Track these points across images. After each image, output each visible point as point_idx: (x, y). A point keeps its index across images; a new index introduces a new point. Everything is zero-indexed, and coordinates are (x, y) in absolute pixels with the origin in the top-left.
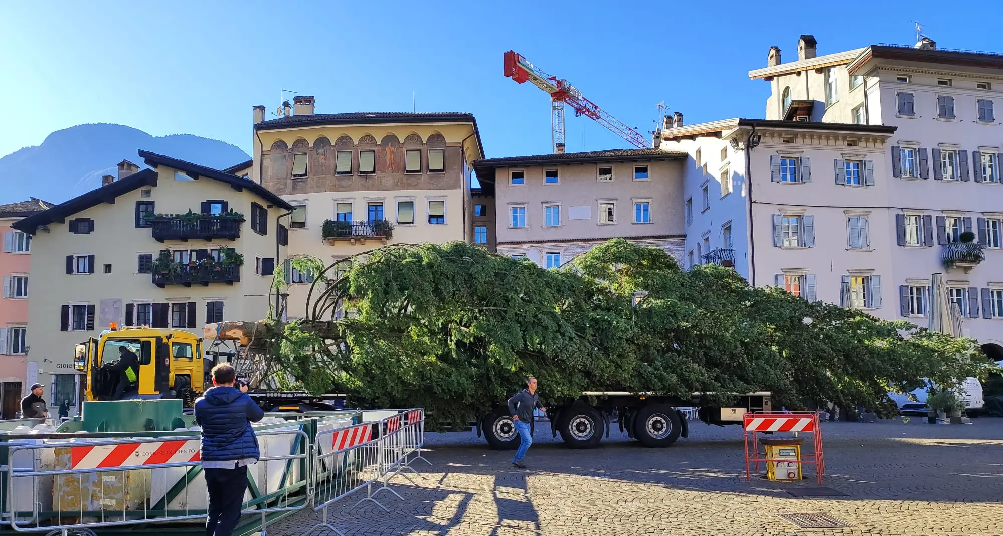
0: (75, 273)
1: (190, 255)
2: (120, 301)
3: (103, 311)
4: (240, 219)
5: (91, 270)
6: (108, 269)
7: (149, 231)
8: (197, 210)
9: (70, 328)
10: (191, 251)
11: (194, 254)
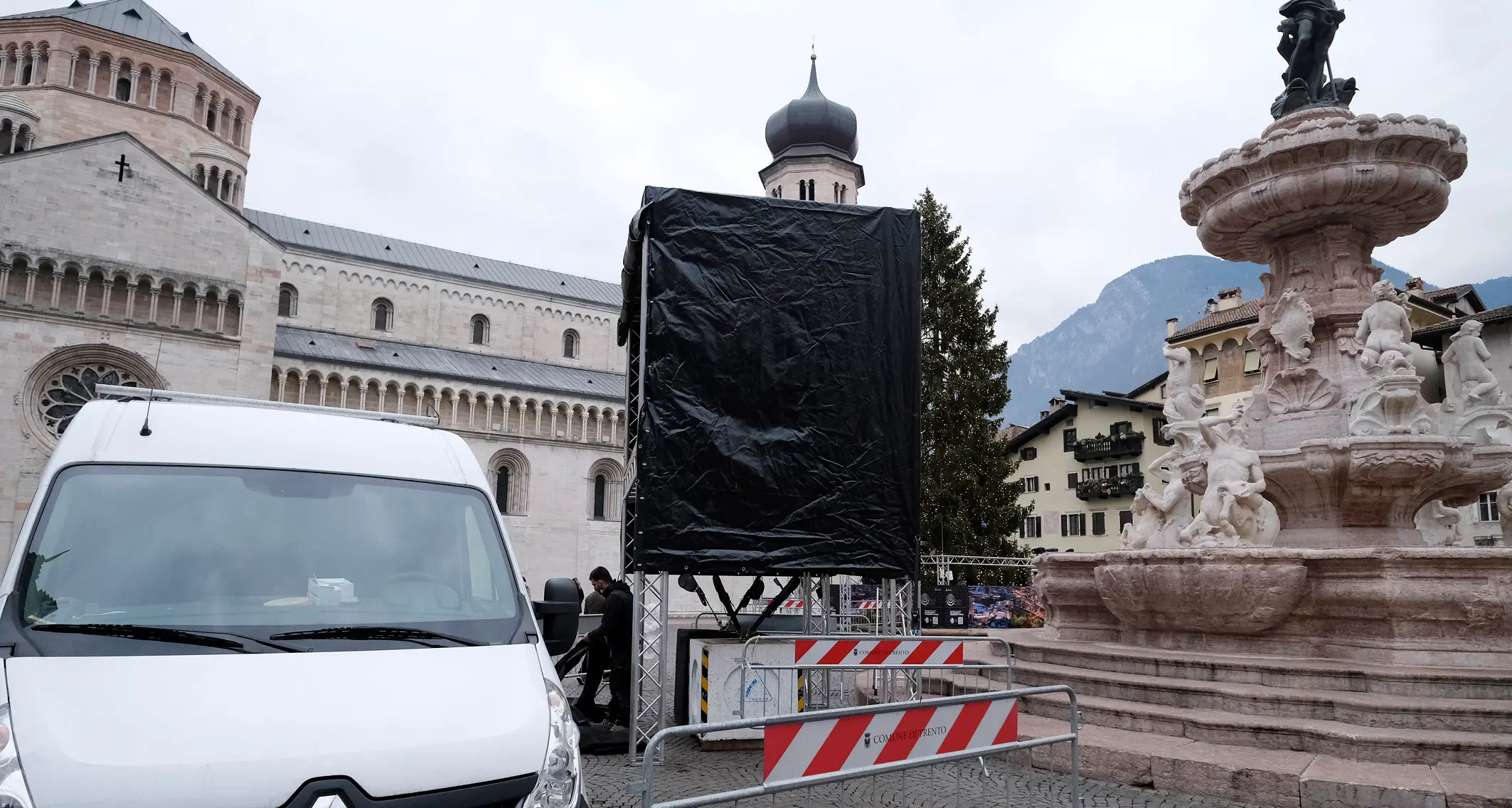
0: (1027, 491)
1: (1105, 471)
2: (1057, 512)
3: (1046, 520)
4: (1141, 437)
5: (1037, 489)
6: (1048, 486)
7: (1072, 454)
8: (1107, 433)
9: (1026, 535)
10: (1105, 468)
11: (1108, 470)
